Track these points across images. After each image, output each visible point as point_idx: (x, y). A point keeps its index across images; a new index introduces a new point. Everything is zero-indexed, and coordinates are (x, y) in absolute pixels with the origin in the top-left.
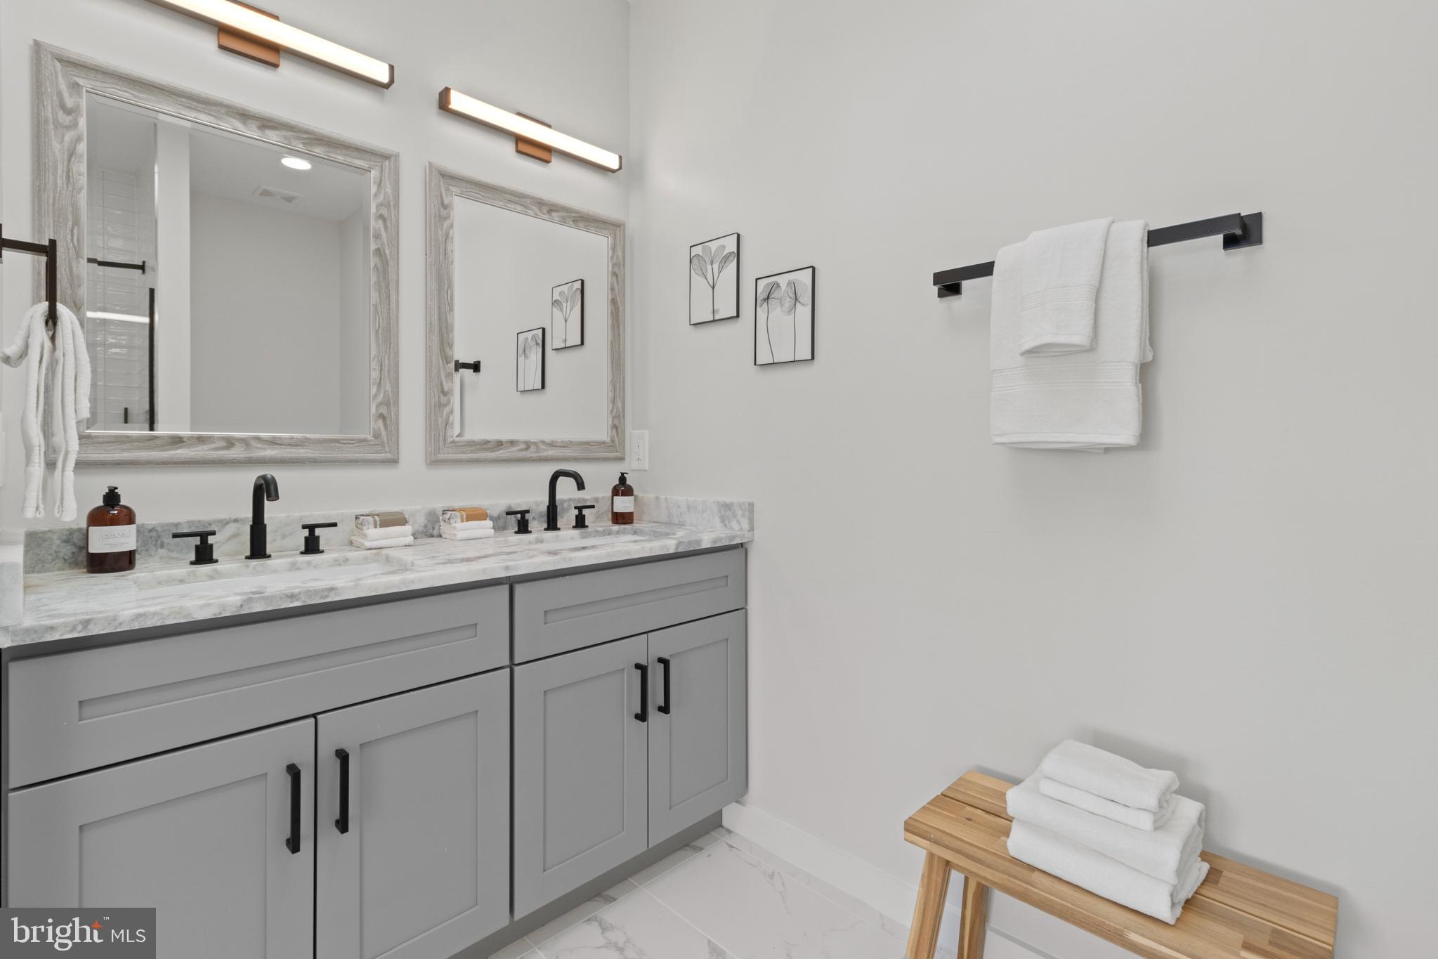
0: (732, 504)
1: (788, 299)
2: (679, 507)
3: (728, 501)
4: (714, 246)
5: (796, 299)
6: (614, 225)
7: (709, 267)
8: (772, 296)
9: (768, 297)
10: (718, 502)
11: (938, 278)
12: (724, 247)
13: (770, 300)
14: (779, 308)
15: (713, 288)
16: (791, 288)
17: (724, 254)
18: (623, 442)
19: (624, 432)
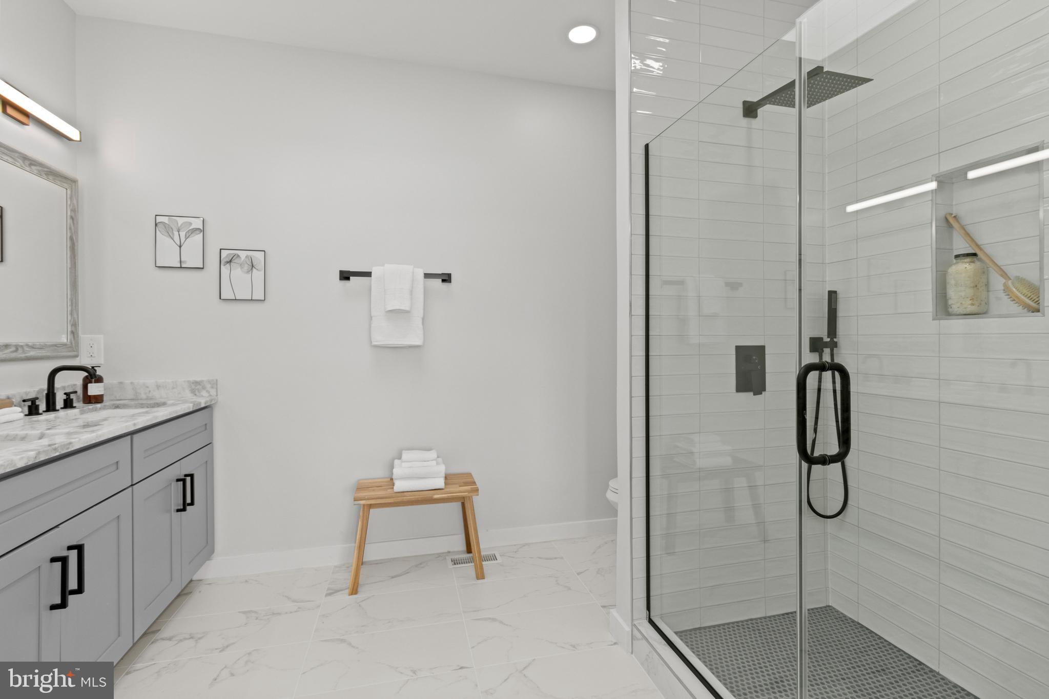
0: (202, 381)
1: (246, 265)
2: (147, 387)
3: (198, 379)
4: (181, 221)
5: (253, 266)
6: (72, 181)
7: (176, 233)
8: (234, 261)
9: (230, 261)
10: (188, 381)
11: (342, 272)
12: (191, 224)
13: (232, 263)
14: (239, 269)
15: (180, 247)
16: (249, 260)
17: (190, 228)
18: (77, 344)
19: (78, 336)
